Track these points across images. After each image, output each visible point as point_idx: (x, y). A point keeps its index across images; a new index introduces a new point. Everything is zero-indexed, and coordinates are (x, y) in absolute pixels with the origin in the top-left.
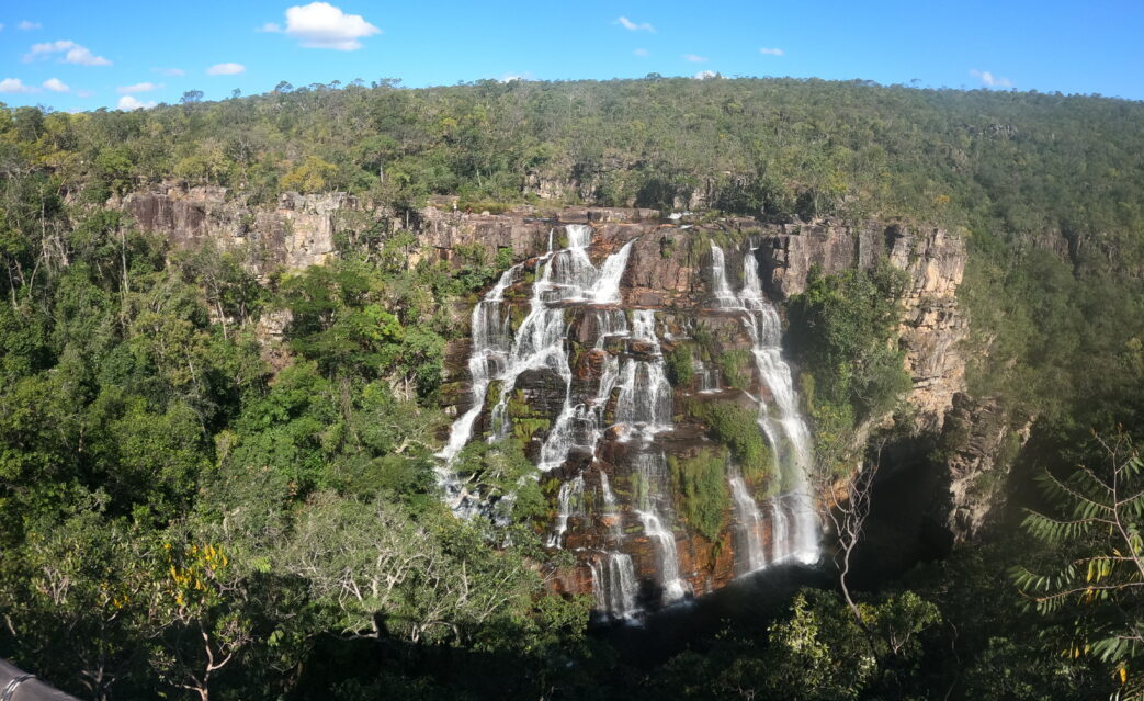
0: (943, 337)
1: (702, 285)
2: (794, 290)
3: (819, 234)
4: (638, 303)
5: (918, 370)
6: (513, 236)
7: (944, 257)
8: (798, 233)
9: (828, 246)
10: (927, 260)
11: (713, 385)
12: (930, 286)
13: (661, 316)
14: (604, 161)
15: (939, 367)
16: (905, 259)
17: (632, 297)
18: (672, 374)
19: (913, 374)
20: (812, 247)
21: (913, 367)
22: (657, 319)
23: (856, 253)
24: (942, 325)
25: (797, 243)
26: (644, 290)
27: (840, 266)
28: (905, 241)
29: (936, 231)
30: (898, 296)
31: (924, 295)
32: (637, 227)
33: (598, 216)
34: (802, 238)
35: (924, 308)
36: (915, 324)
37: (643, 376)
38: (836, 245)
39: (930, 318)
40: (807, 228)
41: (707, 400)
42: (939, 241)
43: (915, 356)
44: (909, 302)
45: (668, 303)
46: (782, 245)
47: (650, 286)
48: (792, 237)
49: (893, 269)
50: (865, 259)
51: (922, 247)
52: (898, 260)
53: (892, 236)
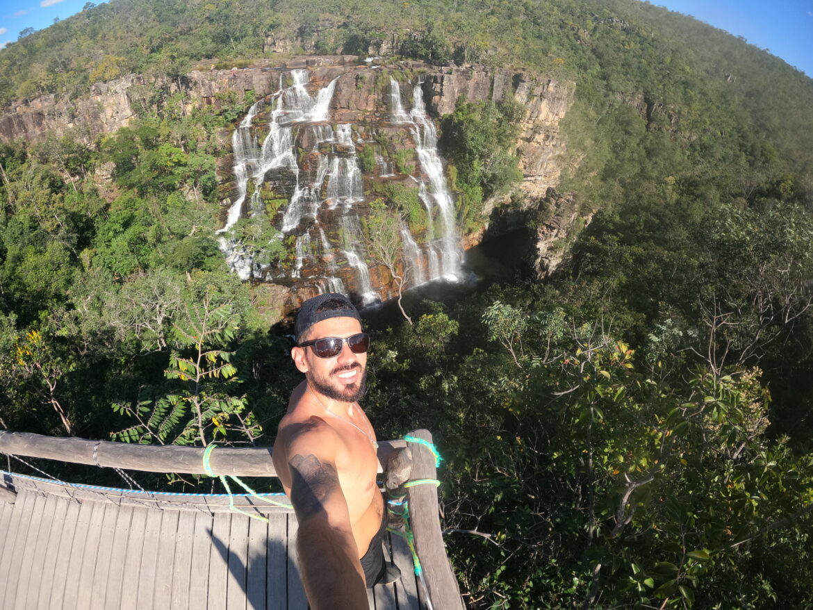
0: (546, 151)
1: (384, 106)
2: (446, 110)
3: (466, 75)
4: (341, 120)
5: (528, 169)
6: (254, 82)
7: (554, 99)
8: (451, 73)
9: (471, 83)
10: (541, 99)
11: (389, 172)
12: (542, 117)
13: (355, 128)
14: (319, 24)
15: (542, 170)
16: (525, 97)
17: (336, 116)
18: (362, 166)
19: (524, 172)
20: (460, 83)
21: (525, 168)
22: (353, 130)
23: (492, 90)
24: (547, 143)
25: (450, 80)
26: (344, 111)
27: (479, 98)
28: (526, 85)
29: (549, 81)
30: (518, 120)
31: (537, 122)
32: (340, 68)
33: (313, 62)
34: (454, 77)
35: (535, 130)
36: (529, 140)
37: (343, 167)
38: (477, 83)
39: (540, 137)
40: (457, 71)
41: (385, 181)
42: (551, 88)
43: (527, 160)
44: (525, 126)
45: (361, 119)
46: (439, 81)
47: (348, 107)
48: (446, 76)
49: (516, 103)
50: (497, 94)
51: (538, 91)
52: (520, 97)
53: (517, 81)
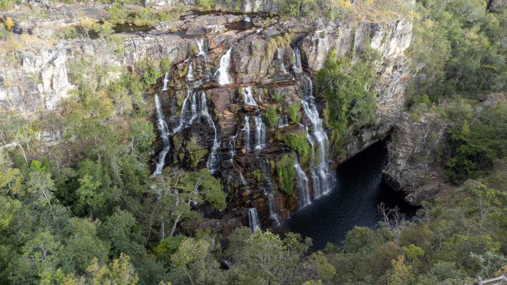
0: (394, 78)
1: (274, 69)
2: (319, 67)
3: (334, 34)
4: (242, 83)
5: (380, 97)
7: (401, 35)
8: (323, 36)
9: (338, 41)
10: (391, 40)
12: (391, 53)
13: (256, 90)
15: (391, 94)
16: (379, 42)
17: (238, 79)
18: (265, 121)
20: (330, 43)
23: (353, 41)
24: (395, 72)
25: (323, 42)
27: (343, 51)
28: (380, 33)
30: (372, 60)
31: (387, 58)
34: (326, 39)
35: (385, 65)
36: (380, 73)
37: (252, 122)
38: (342, 40)
39: (389, 70)
40: (329, 33)
41: (282, 131)
42: (399, 27)
43: (379, 90)
45: (257, 81)
46: (315, 44)
47: (247, 72)
48: (320, 40)
49: (371, 49)
50: (357, 44)
52: (375, 44)
53: (372, 30)
